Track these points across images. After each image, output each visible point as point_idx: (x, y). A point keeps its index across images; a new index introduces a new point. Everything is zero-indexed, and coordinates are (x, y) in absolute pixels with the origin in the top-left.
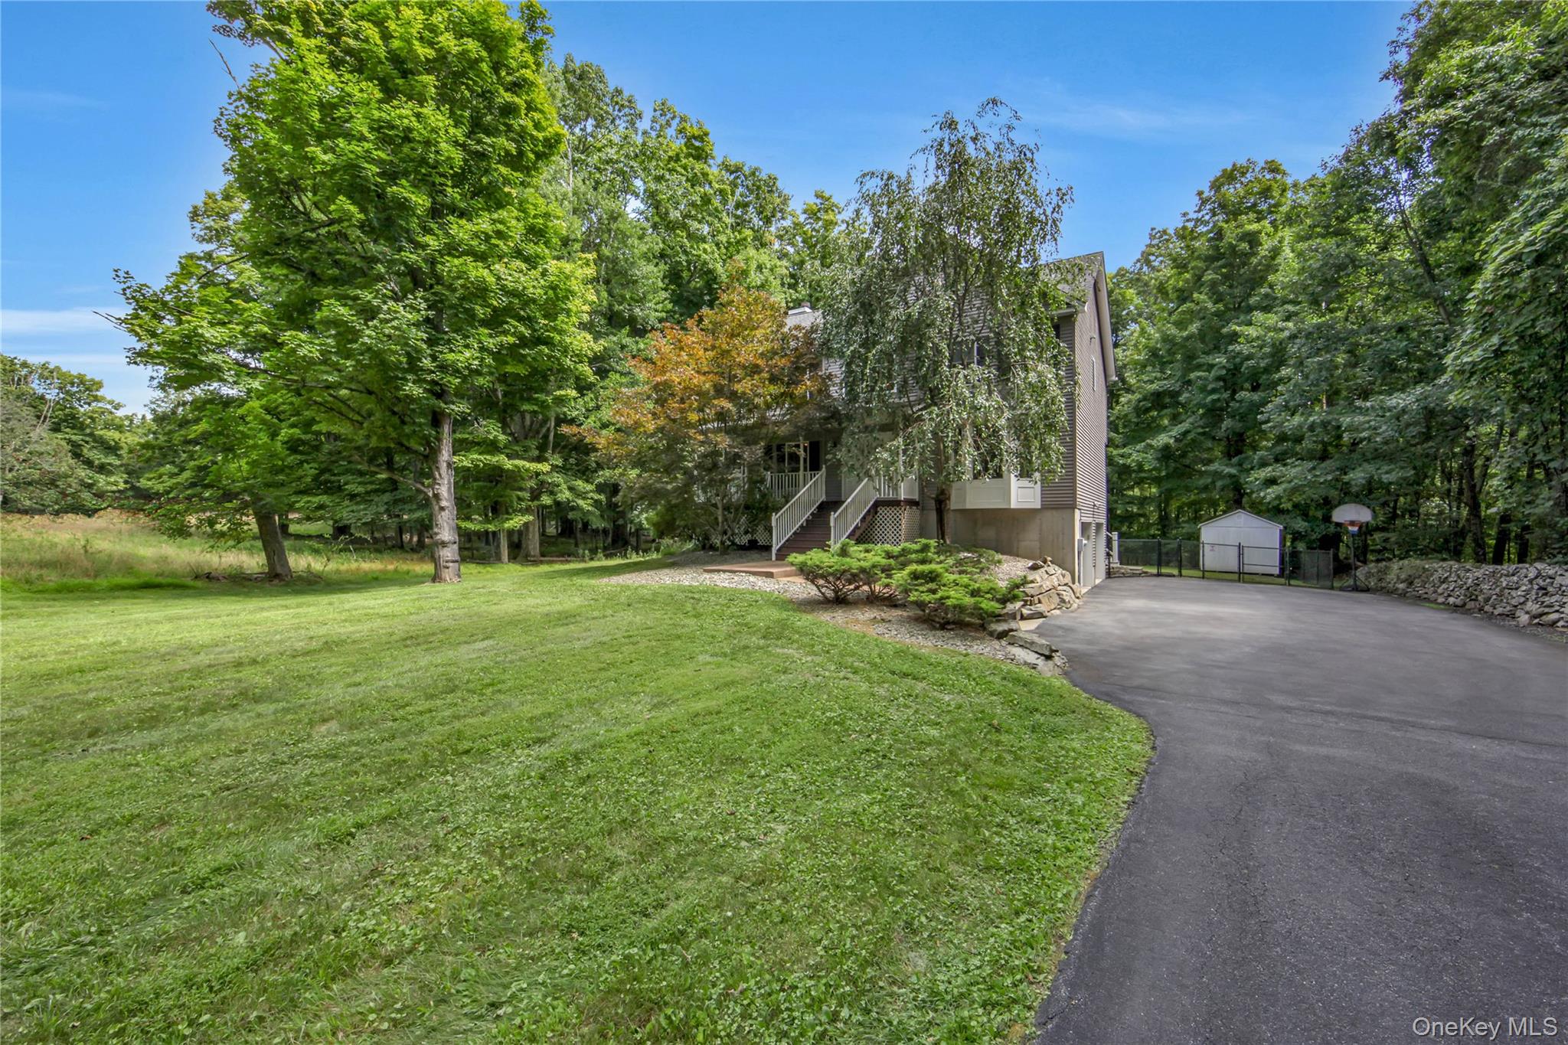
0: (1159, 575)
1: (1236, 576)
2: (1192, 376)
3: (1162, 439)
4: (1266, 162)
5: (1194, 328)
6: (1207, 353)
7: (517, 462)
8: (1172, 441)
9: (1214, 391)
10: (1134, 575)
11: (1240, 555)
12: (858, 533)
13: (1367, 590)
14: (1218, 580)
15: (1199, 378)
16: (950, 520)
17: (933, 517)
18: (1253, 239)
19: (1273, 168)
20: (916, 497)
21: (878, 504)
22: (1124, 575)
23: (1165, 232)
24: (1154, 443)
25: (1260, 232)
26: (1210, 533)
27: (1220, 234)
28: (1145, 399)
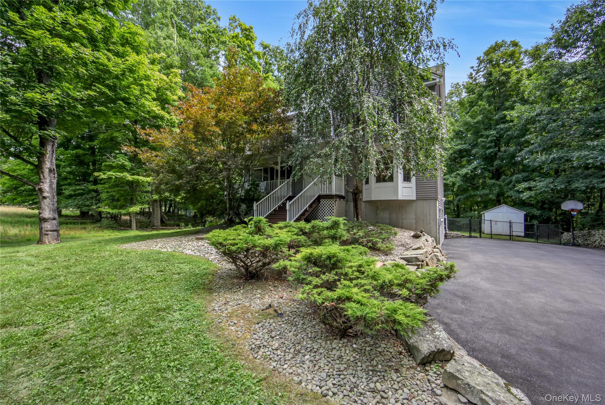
0: (470, 237)
1: (508, 237)
2: (479, 140)
3: (464, 171)
4: (511, 42)
5: (480, 118)
6: (486, 129)
7: (136, 177)
8: (469, 171)
9: (490, 148)
10: (458, 237)
11: (511, 227)
12: (307, 214)
13: (579, 245)
14: (499, 239)
15: (483, 141)
16: (362, 207)
17: (352, 204)
18: (507, 75)
19: (515, 44)
20: (343, 194)
21: (320, 198)
22: (453, 237)
23: (458, 84)
24: (460, 172)
25: (510, 72)
26: (488, 215)
27: (490, 74)
28: (454, 153)
